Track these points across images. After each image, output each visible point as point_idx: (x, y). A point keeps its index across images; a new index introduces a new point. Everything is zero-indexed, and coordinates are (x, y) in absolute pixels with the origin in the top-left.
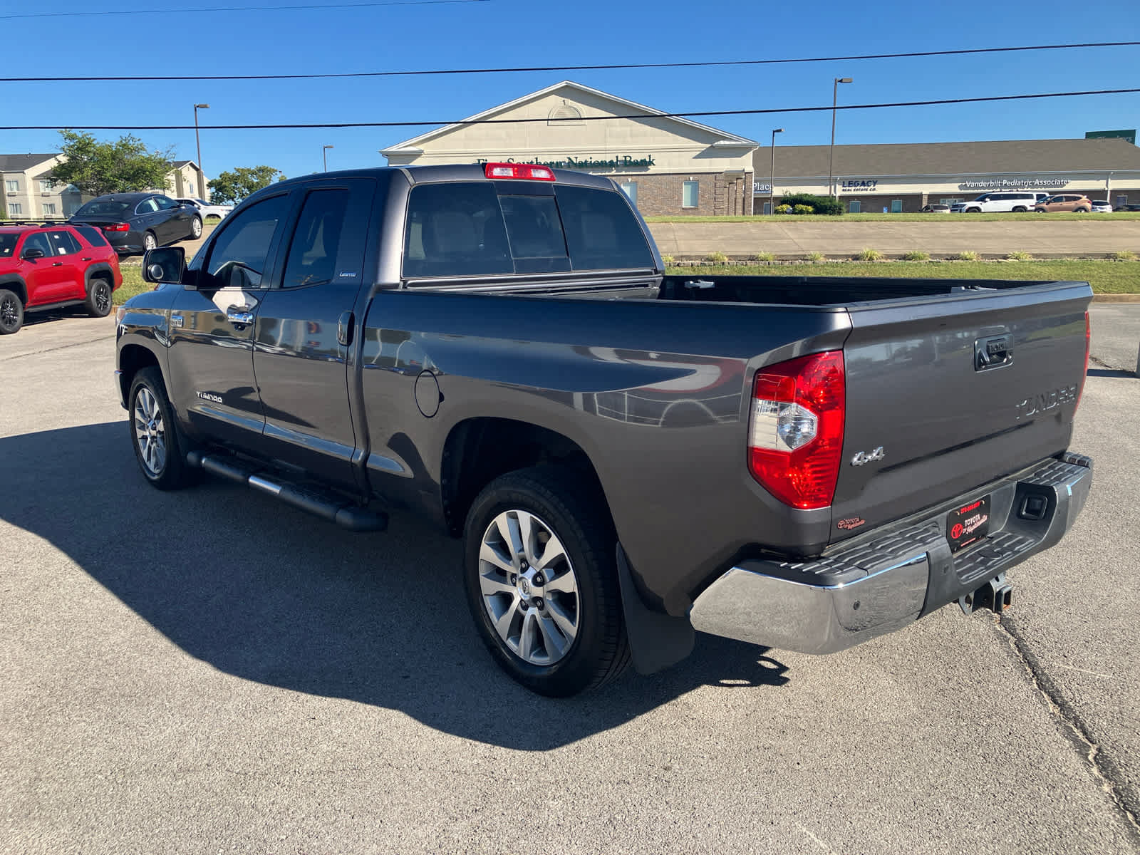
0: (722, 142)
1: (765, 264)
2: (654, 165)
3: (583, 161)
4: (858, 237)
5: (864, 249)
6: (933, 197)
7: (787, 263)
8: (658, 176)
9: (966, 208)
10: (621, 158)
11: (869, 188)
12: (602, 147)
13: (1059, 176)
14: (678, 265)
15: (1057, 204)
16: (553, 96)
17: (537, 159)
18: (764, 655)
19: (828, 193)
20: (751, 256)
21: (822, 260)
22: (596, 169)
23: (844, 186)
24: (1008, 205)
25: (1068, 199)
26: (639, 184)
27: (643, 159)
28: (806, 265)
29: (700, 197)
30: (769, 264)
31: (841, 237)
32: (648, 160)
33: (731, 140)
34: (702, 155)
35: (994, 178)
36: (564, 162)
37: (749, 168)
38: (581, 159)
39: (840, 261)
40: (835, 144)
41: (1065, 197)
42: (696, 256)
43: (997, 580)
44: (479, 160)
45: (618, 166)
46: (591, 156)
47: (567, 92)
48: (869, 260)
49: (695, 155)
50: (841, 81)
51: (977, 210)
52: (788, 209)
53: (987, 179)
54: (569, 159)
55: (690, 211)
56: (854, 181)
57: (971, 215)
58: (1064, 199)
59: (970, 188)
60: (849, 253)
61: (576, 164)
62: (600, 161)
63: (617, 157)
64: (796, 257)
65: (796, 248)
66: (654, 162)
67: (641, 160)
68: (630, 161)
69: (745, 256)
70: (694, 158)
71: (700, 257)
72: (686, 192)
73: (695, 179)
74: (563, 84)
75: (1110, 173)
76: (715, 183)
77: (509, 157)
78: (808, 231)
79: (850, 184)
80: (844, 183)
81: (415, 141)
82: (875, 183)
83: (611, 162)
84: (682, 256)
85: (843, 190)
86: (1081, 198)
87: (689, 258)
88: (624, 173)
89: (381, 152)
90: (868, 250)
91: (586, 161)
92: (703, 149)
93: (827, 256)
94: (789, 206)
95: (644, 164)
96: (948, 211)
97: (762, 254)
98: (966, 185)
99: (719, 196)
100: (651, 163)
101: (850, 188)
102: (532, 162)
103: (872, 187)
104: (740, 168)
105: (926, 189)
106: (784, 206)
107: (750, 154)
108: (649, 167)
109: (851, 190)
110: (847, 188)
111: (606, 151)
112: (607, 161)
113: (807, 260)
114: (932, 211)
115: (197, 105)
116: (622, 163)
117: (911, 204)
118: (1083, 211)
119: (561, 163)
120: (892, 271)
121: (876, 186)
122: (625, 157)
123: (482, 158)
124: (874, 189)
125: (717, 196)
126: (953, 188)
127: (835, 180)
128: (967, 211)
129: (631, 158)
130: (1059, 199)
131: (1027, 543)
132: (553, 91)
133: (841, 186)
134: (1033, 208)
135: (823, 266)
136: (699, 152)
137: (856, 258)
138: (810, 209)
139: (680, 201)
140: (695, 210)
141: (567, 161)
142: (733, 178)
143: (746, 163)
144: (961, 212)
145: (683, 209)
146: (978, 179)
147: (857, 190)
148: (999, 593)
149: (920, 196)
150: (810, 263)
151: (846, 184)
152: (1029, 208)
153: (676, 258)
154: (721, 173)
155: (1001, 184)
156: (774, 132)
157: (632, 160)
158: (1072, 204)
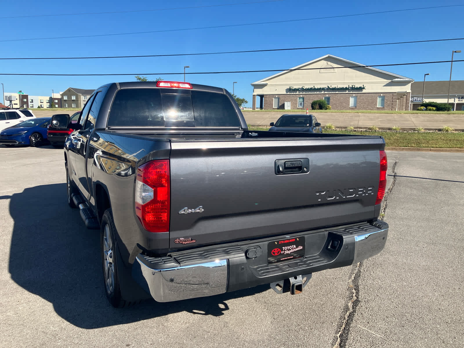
0: (396, 79)
1: (395, 132)
2: (365, 89)
3: (334, 88)
4: (445, 121)
5: (445, 127)
7: (405, 132)
8: (367, 94)
10: (351, 86)
12: (343, 82)
14: (355, 131)
16: (323, 61)
17: (314, 86)
18: (225, 302)
19: (447, 102)
20: (389, 128)
21: (423, 131)
22: (340, 91)
23: (459, 99)
26: (358, 97)
27: (360, 86)
28: (414, 133)
29: (385, 103)
30: (397, 132)
31: (437, 121)
32: (362, 87)
33: (401, 78)
34: (387, 85)
36: (326, 88)
37: (409, 91)
38: (333, 86)
39: (431, 131)
40: (451, 80)
42: (364, 127)
43: (296, 278)
44: (290, 87)
45: (349, 89)
46: (337, 85)
47: (329, 59)
48: (446, 131)
49: (384, 85)
50: (455, 52)
52: (424, 108)
54: (328, 86)
55: (381, 109)
60: (437, 128)
61: (331, 89)
62: (341, 87)
63: (349, 86)
64: (411, 129)
65: (413, 125)
66: (365, 88)
67: (360, 87)
68: (354, 87)
69: (387, 128)
70: (384, 86)
71: (366, 128)
72: (379, 100)
73: (384, 96)
74: (327, 56)
76: (393, 97)
77: (303, 86)
78: (423, 118)
79: (462, 98)
80: (459, 97)
81: (266, 80)
83: (346, 88)
84: (358, 127)
87: (360, 128)
88: (351, 92)
89: (251, 84)
90: (446, 127)
91: (335, 87)
92: (388, 83)
93: (425, 129)
94: (424, 107)
95: (361, 89)
97: (394, 128)
99: (394, 103)
100: (364, 88)
102: (312, 88)
104: (404, 91)
106: (422, 107)
107: (410, 84)
108: (363, 90)
109: (462, 101)
110: (461, 100)
111: (344, 83)
112: (345, 87)
113: (415, 131)
115: (185, 66)
116: (351, 88)
119: (324, 88)
120: (456, 137)
122: (353, 86)
123: (291, 86)
125: (393, 103)
127: (455, 96)
129: (355, 86)
131: (323, 262)
132: (323, 59)
135: (422, 134)
136: (385, 84)
137: (440, 130)
138: (434, 108)
139: (376, 104)
140: (383, 108)
141: (327, 87)
142: (401, 95)
143: (407, 89)
145: (377, 108)
147: (460, 101)
148: (293, 285)
150: (417, 132)
153: (355, 128)
154: (396, 93)
156: (425, 75)
157: (355, 87)
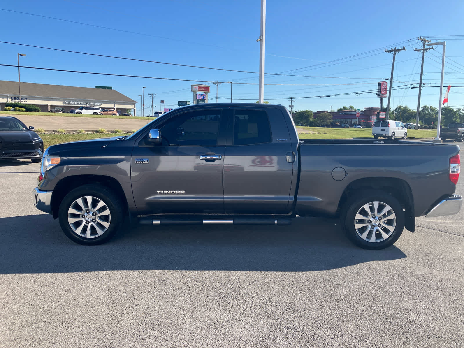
6: (52, 106)
9: (76, 112)
11: (24, 101)
13: (99, 102)
15: (106, 112)
23: (12, 99)
24: (91, 112)
25: (110, 111)
35: (76, 101)
41: (109, 110)
50: (21, 55)
51: (80, 113)
53: (73, 101)
56: (17, 97)
57: (78, 115)
58: (108, 111)
59: (67, 104)
75: (115, 102)
79: (15, 98)
80: (11, 98)
82: (26, 99)
85: (12, 101)
86: (113, 111)
94: (11, 108)
96: (61, 112)
98: (65, 102)
101: (15, 100)
103: (25, 100)
105: (50, 103)
106: (9, 107)
110: (13, 100)
114: (55, 112)
117: (44, 108)
118: (115, 115)
121: (27, 100)
124: (26, 102)
126: (60, 103)
127: (8, 96)
128: (77, 113)
130: (107, 111)
133: (10, 99)
134: (100, 113)
138: (24, 109)
144: (74, 113)
146: (70, 100)
149: (47, 106)
151: (13, 98)
152: (99, 113)
155: (79, 103)
158: (111, 112)
